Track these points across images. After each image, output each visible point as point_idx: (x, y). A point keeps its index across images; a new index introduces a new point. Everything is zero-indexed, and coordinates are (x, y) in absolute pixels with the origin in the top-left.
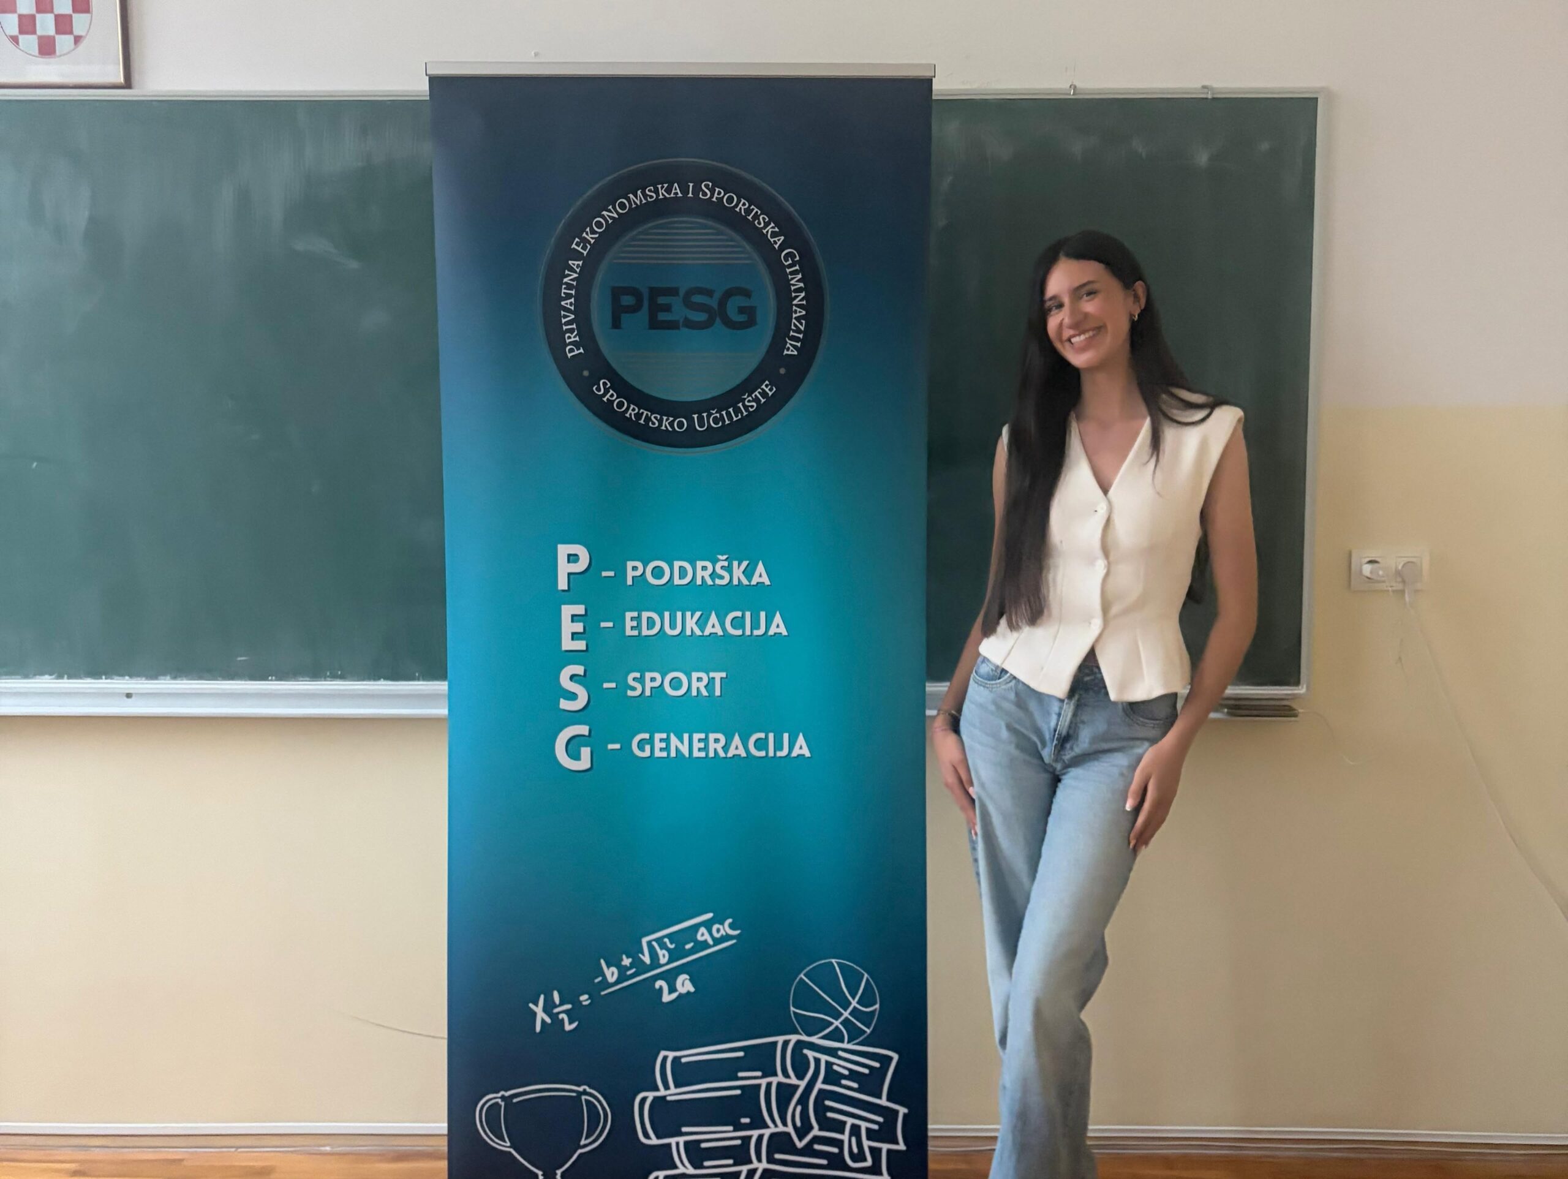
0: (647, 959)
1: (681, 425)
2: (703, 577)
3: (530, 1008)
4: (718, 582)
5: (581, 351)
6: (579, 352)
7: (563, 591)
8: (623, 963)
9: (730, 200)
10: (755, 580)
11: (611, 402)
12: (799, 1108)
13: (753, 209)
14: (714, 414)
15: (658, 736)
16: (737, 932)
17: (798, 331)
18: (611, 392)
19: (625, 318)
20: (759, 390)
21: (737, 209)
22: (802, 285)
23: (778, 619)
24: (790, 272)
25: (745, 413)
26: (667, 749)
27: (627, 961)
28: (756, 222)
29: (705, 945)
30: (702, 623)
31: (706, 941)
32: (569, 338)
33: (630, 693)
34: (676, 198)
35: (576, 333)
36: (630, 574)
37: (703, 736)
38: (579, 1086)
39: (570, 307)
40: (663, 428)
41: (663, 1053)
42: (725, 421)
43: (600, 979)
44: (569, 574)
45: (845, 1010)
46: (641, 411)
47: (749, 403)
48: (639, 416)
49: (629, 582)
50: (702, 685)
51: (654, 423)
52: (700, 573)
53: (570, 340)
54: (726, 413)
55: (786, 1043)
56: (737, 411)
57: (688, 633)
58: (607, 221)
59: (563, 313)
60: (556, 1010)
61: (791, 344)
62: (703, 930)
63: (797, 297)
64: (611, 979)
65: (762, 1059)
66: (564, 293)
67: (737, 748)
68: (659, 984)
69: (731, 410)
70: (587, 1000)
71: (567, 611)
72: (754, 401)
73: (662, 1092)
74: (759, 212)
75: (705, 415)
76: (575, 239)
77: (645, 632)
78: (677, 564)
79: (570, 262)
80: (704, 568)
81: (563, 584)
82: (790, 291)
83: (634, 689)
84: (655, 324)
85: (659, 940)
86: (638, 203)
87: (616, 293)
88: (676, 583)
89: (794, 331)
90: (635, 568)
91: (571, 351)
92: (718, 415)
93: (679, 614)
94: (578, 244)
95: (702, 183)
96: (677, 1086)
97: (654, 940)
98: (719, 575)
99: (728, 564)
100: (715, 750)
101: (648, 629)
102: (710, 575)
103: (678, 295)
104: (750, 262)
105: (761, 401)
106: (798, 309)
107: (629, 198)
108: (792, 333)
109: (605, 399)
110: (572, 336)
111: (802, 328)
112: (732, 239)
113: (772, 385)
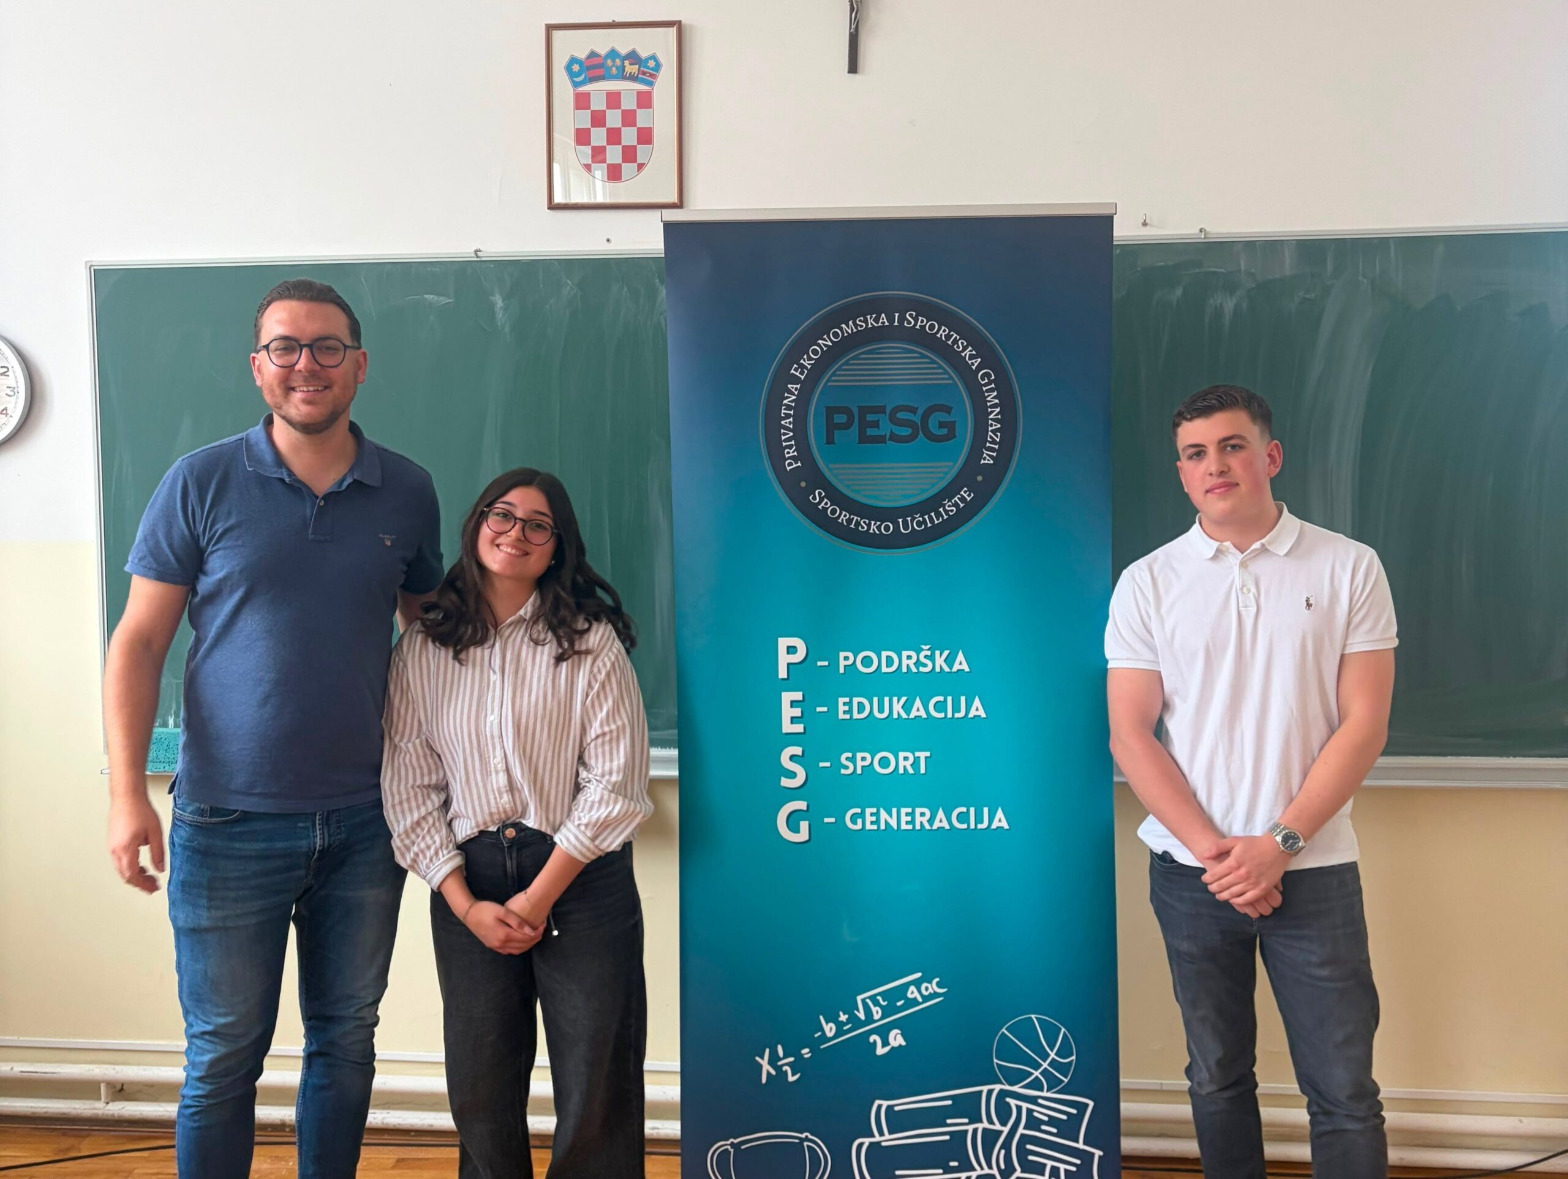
0: (862, 1015)
1: (887, 528)
2: (908, 665)
3: (757, 1062)
4: (922, 669)
5: (799, 464)
6: (797, 465)
7: (783, 679)
8: (840, 1019)
9: (932, 327)
10: (956, 667)
11: (825, 509)
12: (1003, 1152)
13: (953, 335)
14: (916, 518)
15: (869, 811)
16: (945, 990)
17: (994, 442)
18: (826, 500)
19: (838, 434)
20: (959, 496)
21: (939, 335)
22: (997, 401)
23: (977, 703)
24: (986, 390)
25: (945, 517)
26: (877, 822)
27: (843, 1018)
28: (955, 347)
29: (915, 1002)
30: (907, 707)
31: (915, 999)
32: (788, 453)
33: (843, 771)
34: (883, 327)
35: (794, 448)
36: (842, 663)
37: (909, 810)
38: (802, 1133)
39: (789, 426)
40: (871, 531)
41: (877, 1102)
42: (927, 525)
43: (820, 1033)
44: (789, 664)
45: (1045, 1061)
46: (852, 516)
47: (950, 507)
48: (850, 521)
49: (842, 670)
50: (908, 764)
51: (863, 528)
52: (905, 662)
53: (789, 455)
54: (928, 517)
55: (990, 1092)
56: (938, 515)
57: (895, 716)
58: (822, 349)
59: (782, 431)
60: (780, 1063)
61: (987, 454)
62: (912, 988)
63: (992, 412)
64: (830, 1034)
65: (969, 1108)
66: (784, 413)
67: (941, 821)
68: (874, 1038)
69: (933, 514)
70: (807, 1053)
71: (787, 697)
72: (953, 505)
73: (877, 1138)
74: (958, 337)
75: (909, 519)
76: (793, 366)
77: (856, 716)
78: (884, 654)
79: (789, 386)
80: (909, 657)
81: (783, 673)
82: (987, 407)
83: (847, 768)
84: (864, 439)
85: (873, 998)
86: (850, 331)
87: (831, 411)
88: (883, 671)
89: (990, 442)
90: (846, 658)
91: (790, 464)
93: (886, 699)
94: (796, 370)
95: (906, 314)
96: (890, 1133)
97: (869, 998)
98: (923, 663)
99: (931, 654)
100: (921, 823)
101: (858, 713)
102: (914, 664)
103: (885, 413)
104: (950, 382)
105: (960, 505)
106: (994, 423)
107: (842, 327)
108: (988, 444)
109: (820, 507)
110: (791, 451)
111: (998, 440)
112: (933, 362)
113: (970, 491)
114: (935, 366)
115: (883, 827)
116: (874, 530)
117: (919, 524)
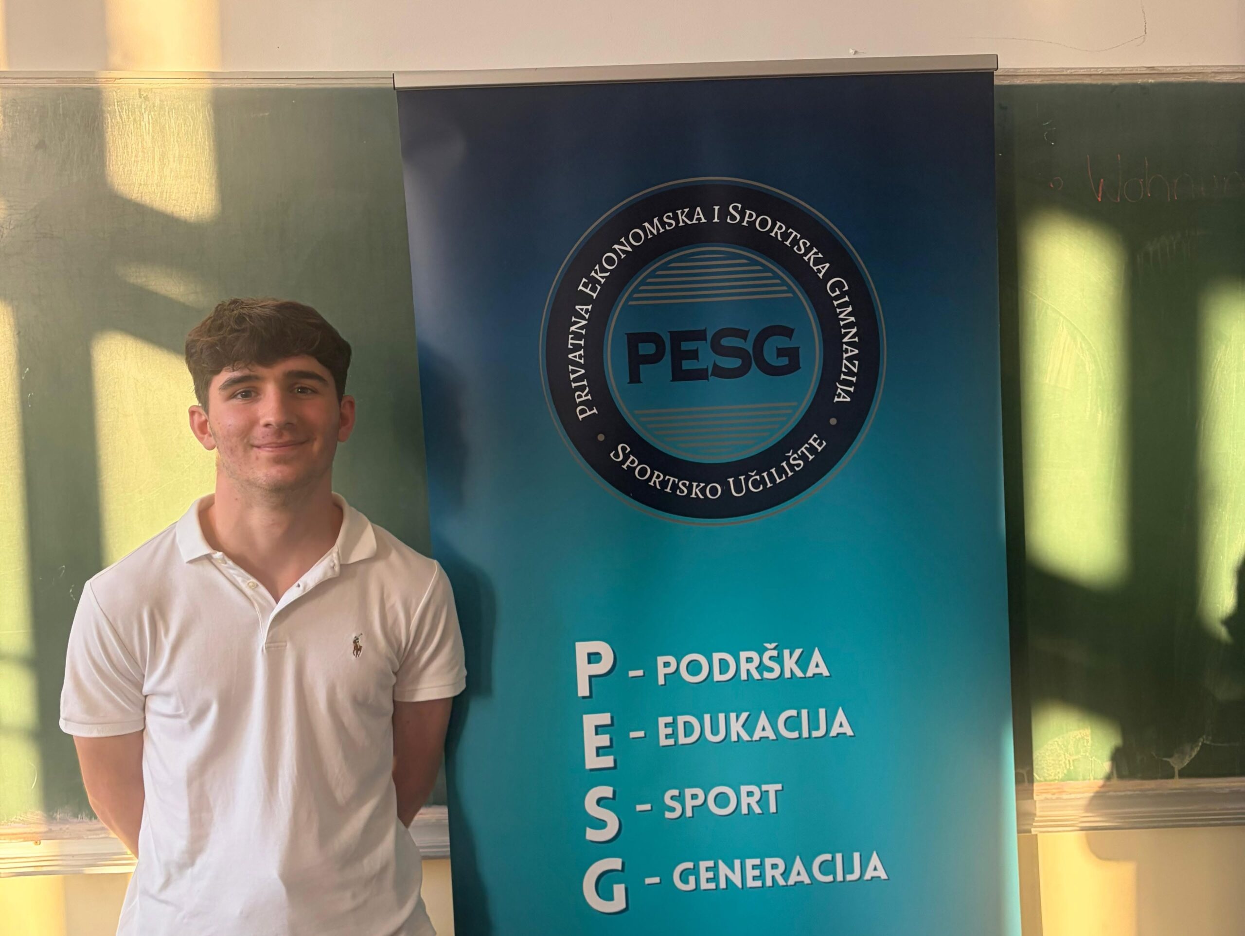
1: (714, 491)
2: (748, 670)
4: (767, 675)
6: (592, 412)
7: (584, 698)
9: (764, 223)
10: (811, 671)
11: (631, 470)
13: (791, 233)
14: (752, 476)
15: (703, 865)
17: (850, 373)
18: (632, 457)
19: (645, 370)
20: (806, 445)
21: (773, 234)
22: (852, 319)
23: (841, 717)
24: (838, 305)
25: (790, 474)
26: (715, 879)
28: (795, 248)
30: (749, 725)
32: (580, 396)
33: (668, 815)
34: (699, 224)
35: (587, 390)
36: (662, 671)
37: (757, 861)
39: (580, 361)
40: (693, 496)
42: (767, 485)
44: (591, 677)
46: (667, 477)
47: (795, 461)
48: (664, 484)
49: (661, 681)
50: (753, 801)
51: (682, 491)
52: (744, 666)
53: (581, 399)
54: (768, 475)
56: (781, 471)
57: (734, 738)
58: (619, 256)
59: (570, 367)
61: (842, 389)
63: (847, 334)
66: (572, 344)
67: (799, 874)
69: (773, 470)
71: (590, 721)
72: (800, 458)
74: (799, 236)
75: (742, 478)
76: (581, 279)
77: (682, 740)
78: (716, 656)
79: (577, 307)
80: (749, 660)
81: (583, 690)
82: (840, 328)
83: (673, 810)
84: (679, 375)
86: (655, 232)
87: (634, 340)
88: (716, 679)
89: (845, 374)
90: (667, 664)
91: (583, 412)
92: (758, 477)
93: (722, 716)
94: (585, 285)
95: (728, 207)
98: (768, 667)
99: (778, 654)
100: (773, 877)
101: (685, 736)
102: (757, 668)
103: (705, 339)
104: (790, 295)
105: (809, 458)
106: (849, 348)
107: (644, 226)
108: (843, 377)
109: (625, 467)
110: (583, 395)
111: (855, 370)
112: (766, 269)
113: (821, 438)
114: (770, 274)
115: (723, 885)
116: (696, 494)
117: (756, 484)
